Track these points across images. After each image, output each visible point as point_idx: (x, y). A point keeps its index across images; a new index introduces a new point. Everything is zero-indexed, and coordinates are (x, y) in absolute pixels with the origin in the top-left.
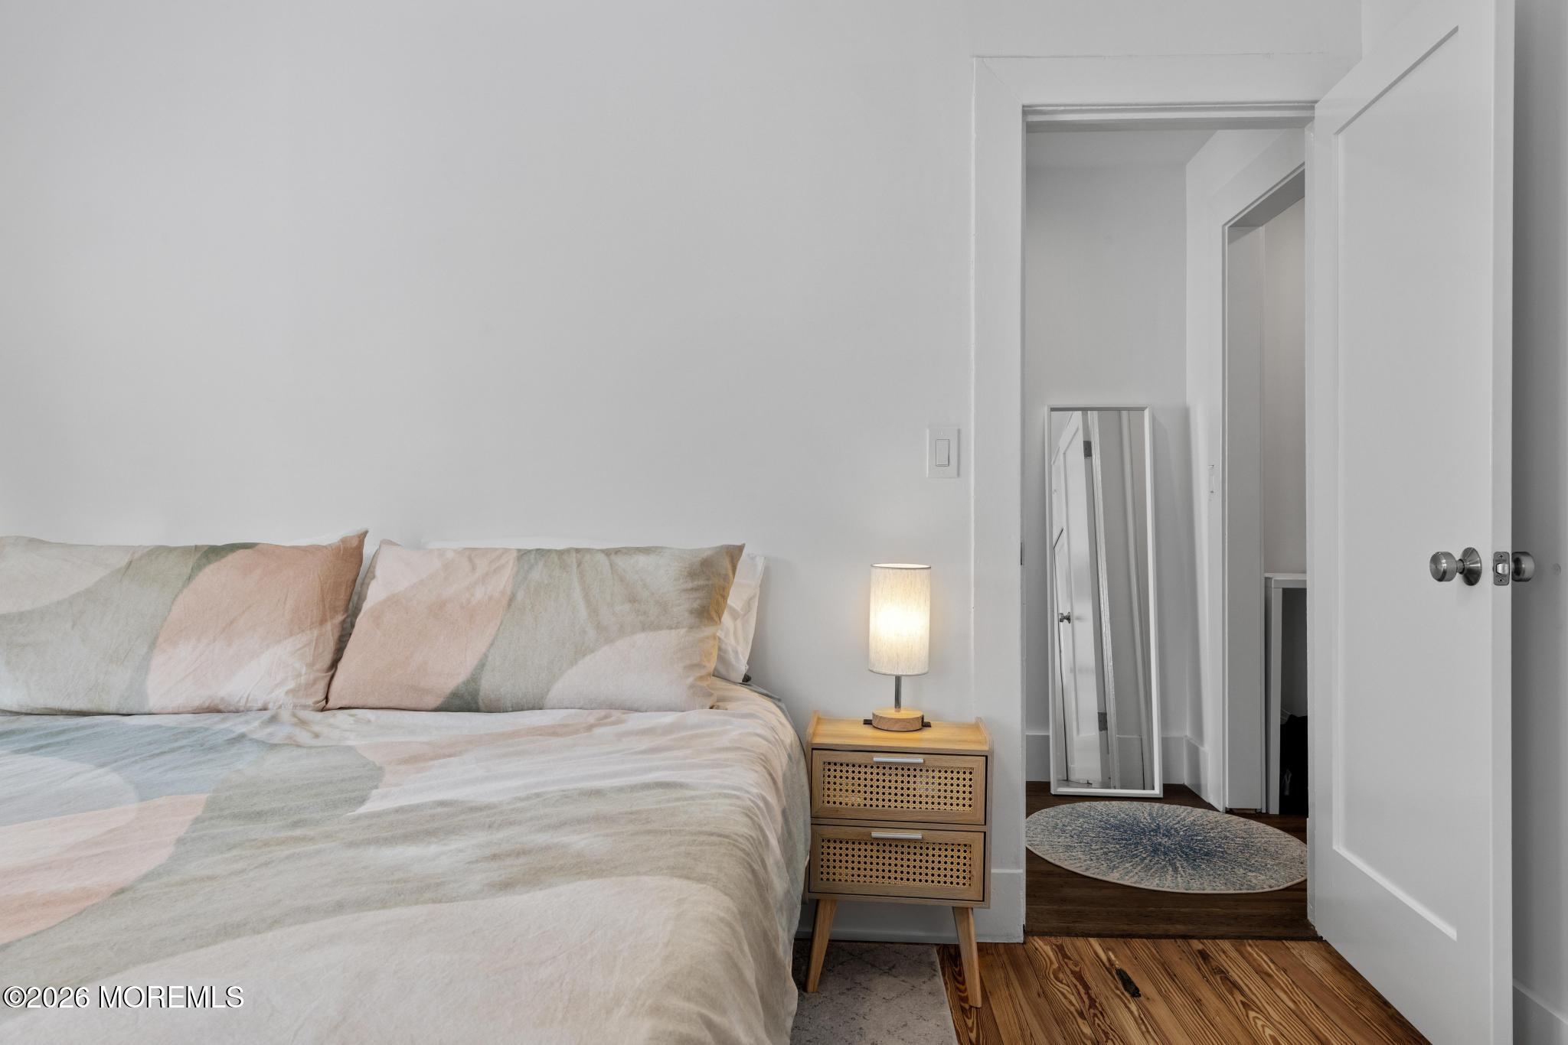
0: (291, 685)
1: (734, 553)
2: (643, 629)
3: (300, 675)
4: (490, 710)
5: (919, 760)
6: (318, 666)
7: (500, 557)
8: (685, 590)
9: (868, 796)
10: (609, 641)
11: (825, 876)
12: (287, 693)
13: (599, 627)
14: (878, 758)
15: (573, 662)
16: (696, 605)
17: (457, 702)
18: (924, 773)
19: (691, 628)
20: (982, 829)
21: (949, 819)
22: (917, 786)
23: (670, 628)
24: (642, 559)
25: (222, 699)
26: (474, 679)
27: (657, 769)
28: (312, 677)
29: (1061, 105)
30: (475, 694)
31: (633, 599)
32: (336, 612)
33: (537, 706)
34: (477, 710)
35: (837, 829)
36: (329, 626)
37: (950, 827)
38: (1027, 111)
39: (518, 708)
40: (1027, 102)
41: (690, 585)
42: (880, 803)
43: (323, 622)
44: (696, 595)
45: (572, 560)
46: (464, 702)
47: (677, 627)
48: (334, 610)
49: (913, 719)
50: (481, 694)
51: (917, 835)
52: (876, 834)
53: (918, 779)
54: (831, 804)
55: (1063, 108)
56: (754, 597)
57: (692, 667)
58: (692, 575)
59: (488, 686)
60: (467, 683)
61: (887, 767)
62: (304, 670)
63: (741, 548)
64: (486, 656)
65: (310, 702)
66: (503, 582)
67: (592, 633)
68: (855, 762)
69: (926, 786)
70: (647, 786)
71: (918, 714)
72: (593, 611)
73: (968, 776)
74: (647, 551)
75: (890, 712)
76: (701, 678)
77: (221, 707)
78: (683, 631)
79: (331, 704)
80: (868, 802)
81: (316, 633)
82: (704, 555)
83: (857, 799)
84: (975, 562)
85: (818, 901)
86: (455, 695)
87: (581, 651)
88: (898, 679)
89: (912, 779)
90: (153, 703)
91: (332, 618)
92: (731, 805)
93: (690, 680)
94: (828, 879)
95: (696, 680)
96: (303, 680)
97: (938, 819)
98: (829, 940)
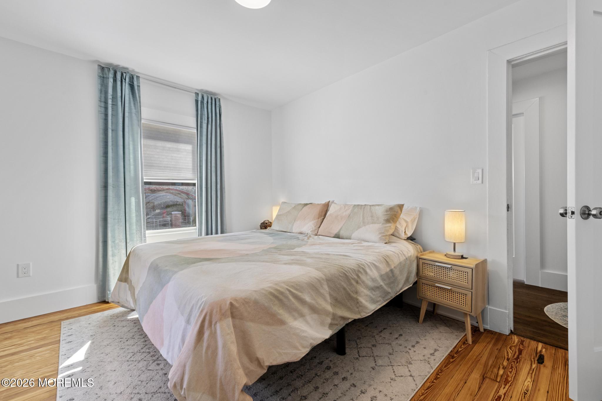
0: (311, 230)
1: (401, 207)
2: (372, 223)
3: (313, 228)
4: (342, 239)
5: (450, 266)
6: (316, 227)
7: (350, 206)
8: (384, 215)
9: (435, 274)
10: (365, 226)
11: (423, 293)
12: (311, 231)
13: (364, 222)
14: (437, 264)
15: (357, 230)
16: (386, 219)
17: (336, 236)
18: (452, 270)
19: (383, 224)
20: (471, 290)
21: (460, 285)
22: (450, 274)
23: (378, 223)
24: (377, 207)
25: (302, 231)
26: (339, 232)
27: (349, 253)
28: (315, 228)
29: (524, 55)
30: (339, 235)
31: (372, 217)
32: (322, 217)
33: (350, 239)
34: (340, 238)
35: (426, 281)
36: (320, 219)
37: (460, 288)
38: (509, 62)
39: (347, 239)
40: (508, 58)
41: (386, 214)
42: (439, 277)
43: (318, 218)
44: (386, 216)
45: (363, 207)
46: (337, 236)
47: (380, 224)
48: (321, 216)
49: (459, 256)
50: (340, 235)
51: (449, 288)
52: (437, 285)
53: (450, 272)
54: (425, 274)
55: (525, 56)
56: (417, 218)
57: (380, 233)
58: (387, 211)
59: (342, 233)
60: (338, 232)
61: (441, 267)
62: (314, 227)
63: (403, 205)
64: (342, 227)
65: (314, 233)
66: (348, 212)
67: (362, 224)
68: (431, 264)
69: (453, 274)
70: (341, 255)
71: (462, 254)
72: (363, 218)
73: (466, 274)
74: (378, 205)
75: (452, 253)
76: (383, 236)
77: (302, 233)
78: (381, 224)
79: (318, 234)
80: (435, 276)
81: (317, 220)
82: (391, 207)
83: (432, 274)
84: (489, 209)
85: (422, 300)
86: (336, 235)
87: (359, 227)
88: (455, 244)
89: (448, 272)
90: (293, 231)
91: (321, 218)
92: (355, 262)
93: (380, 236)
94: (424, 294)
95: (381, 236)
96: (313, 229)
97: (456, 285)
98: (426, 310)
